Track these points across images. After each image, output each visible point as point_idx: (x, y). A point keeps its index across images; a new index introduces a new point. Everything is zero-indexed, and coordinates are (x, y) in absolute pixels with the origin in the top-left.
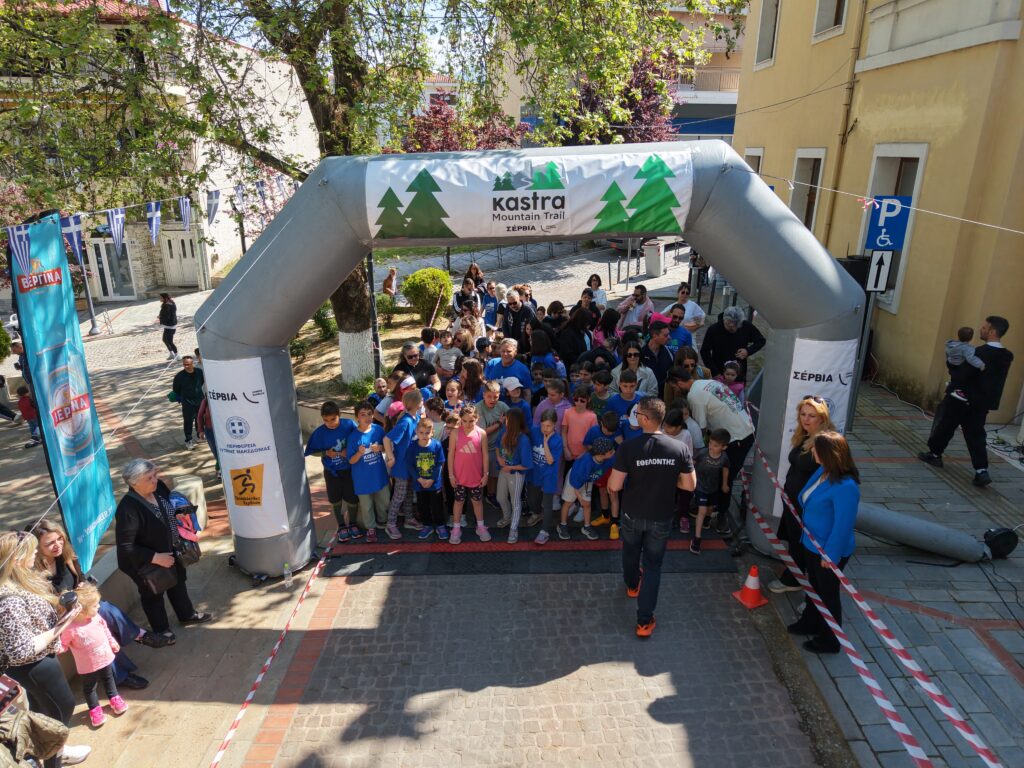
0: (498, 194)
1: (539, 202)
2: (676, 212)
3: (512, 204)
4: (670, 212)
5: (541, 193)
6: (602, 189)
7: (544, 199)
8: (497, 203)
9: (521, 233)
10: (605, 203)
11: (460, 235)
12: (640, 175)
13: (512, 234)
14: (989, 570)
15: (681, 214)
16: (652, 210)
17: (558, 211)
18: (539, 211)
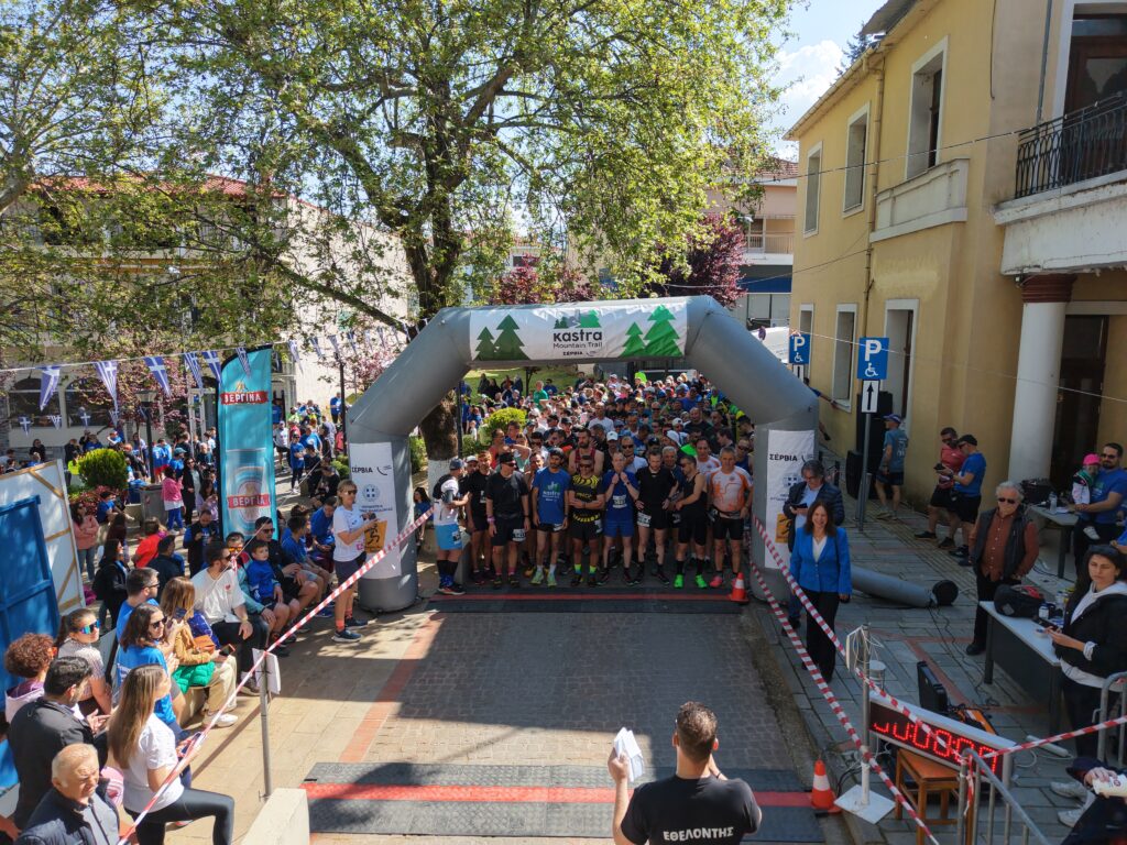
0: (557, 331)
1: (584, 336)
2: (677, 342)
3: (567, 337)
4: (673, 342)
5: (586, 330)
6: (627, 327)
7: (587, 334)
8: (556, 337)
9: (573, 356)
10: (629, 336)
11: (531, 358)
12: (651, 318)
13: (567, 357)
14: (935, 612)
15: (681, 344)
16: (661, 341)
17: (597, 342)
18: (585, 341)
